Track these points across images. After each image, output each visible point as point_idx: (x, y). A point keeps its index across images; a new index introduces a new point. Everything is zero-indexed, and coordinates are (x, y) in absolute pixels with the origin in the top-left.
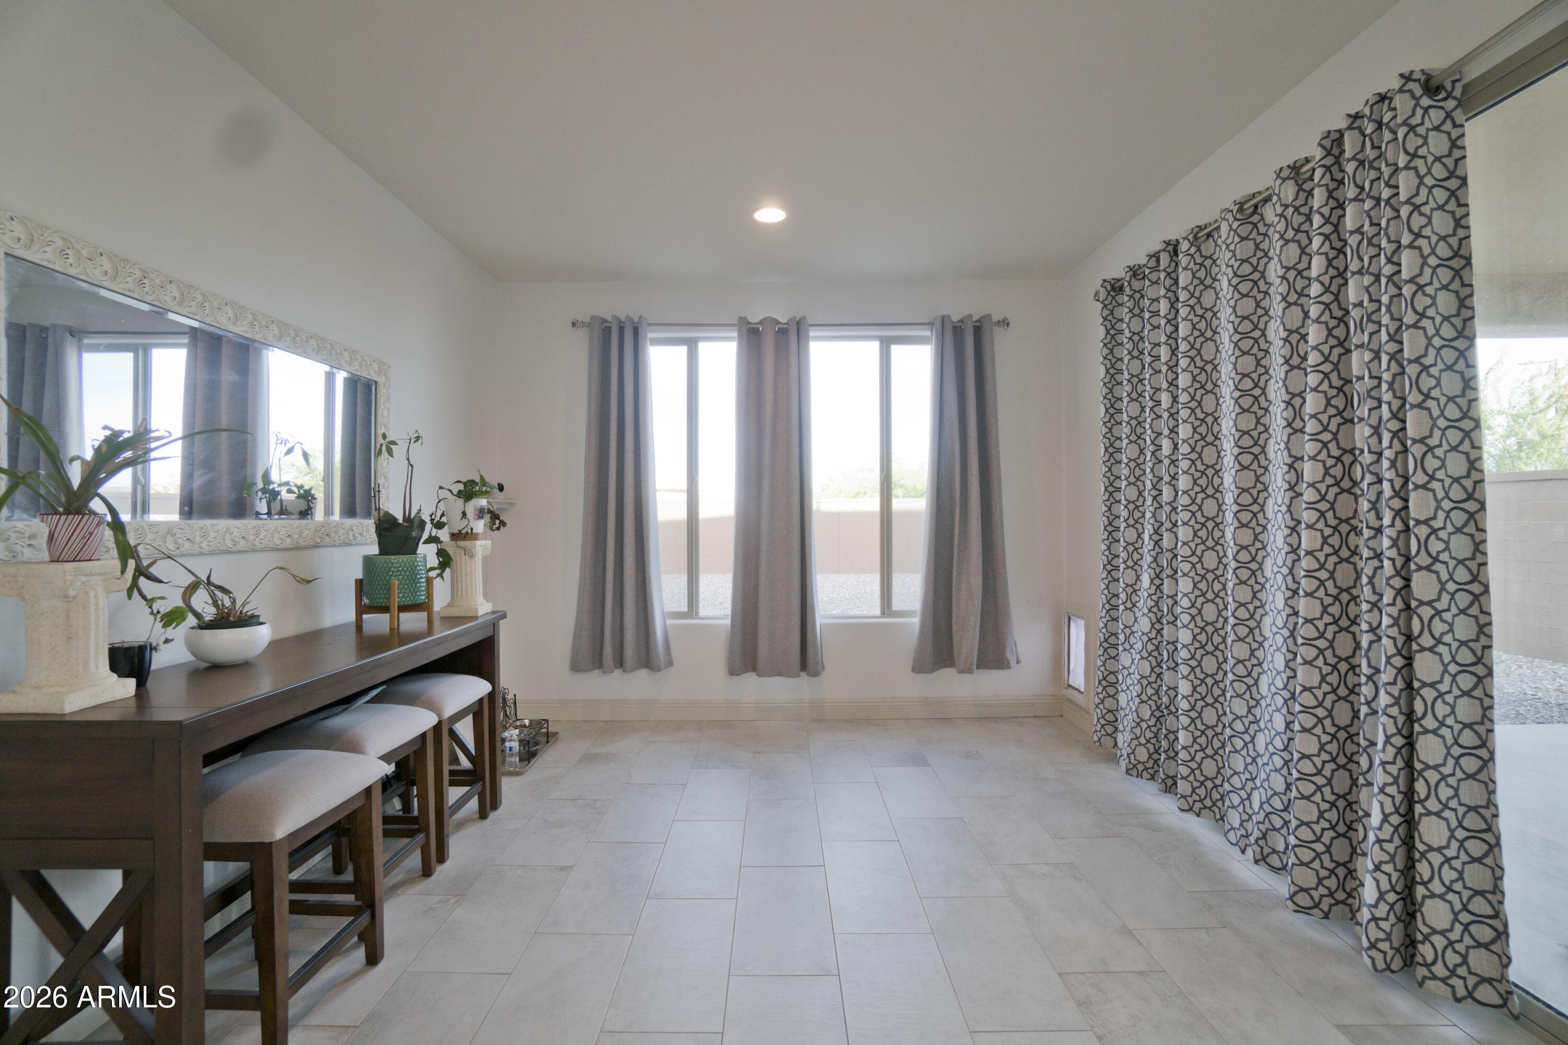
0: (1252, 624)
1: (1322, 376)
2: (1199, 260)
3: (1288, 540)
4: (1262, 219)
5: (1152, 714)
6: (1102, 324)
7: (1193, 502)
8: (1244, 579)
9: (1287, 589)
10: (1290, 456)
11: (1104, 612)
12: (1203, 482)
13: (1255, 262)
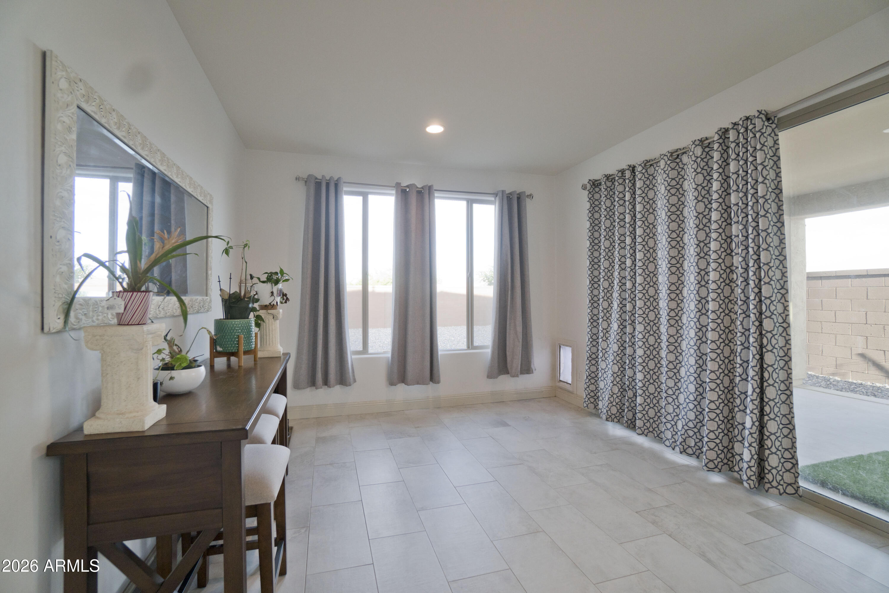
0: (676, 344)
1: (718, 234)
2: (647, 176)
3: (697, 306)
4: (681, 161)
5: (619, 391)
6: (588, 201)
7: (644, 289)
8: (672, 324)
9: (697, 328)
10: (699, 268)
11: (589, 342)
12: (648, 279)
13: (678, 180)
